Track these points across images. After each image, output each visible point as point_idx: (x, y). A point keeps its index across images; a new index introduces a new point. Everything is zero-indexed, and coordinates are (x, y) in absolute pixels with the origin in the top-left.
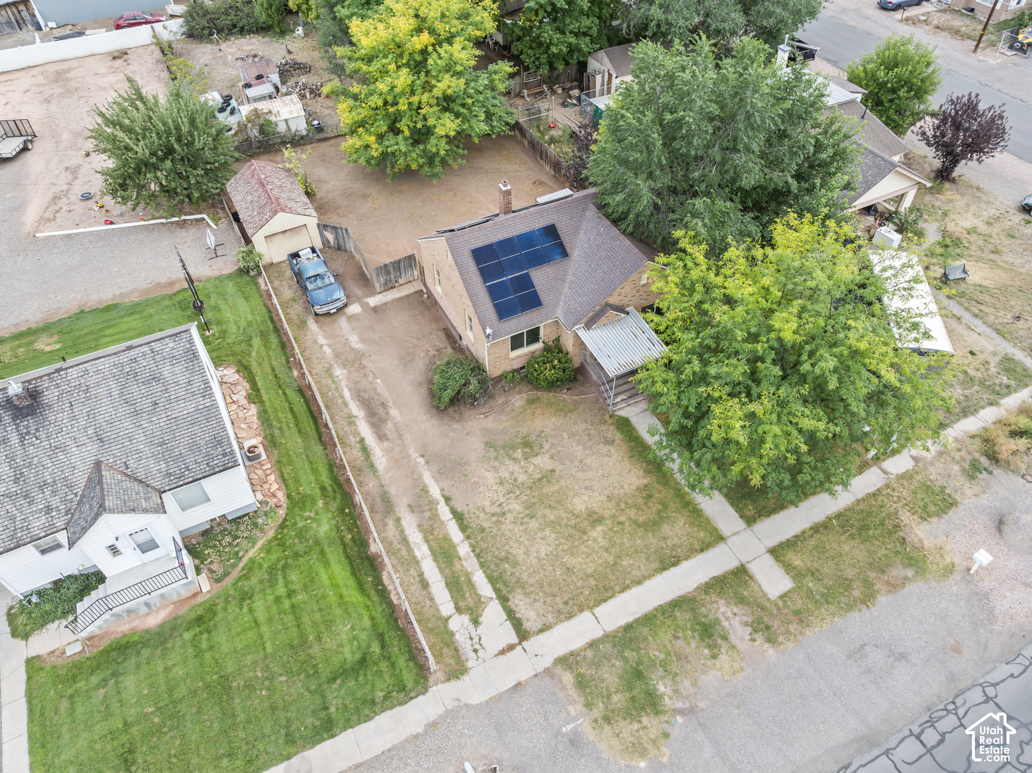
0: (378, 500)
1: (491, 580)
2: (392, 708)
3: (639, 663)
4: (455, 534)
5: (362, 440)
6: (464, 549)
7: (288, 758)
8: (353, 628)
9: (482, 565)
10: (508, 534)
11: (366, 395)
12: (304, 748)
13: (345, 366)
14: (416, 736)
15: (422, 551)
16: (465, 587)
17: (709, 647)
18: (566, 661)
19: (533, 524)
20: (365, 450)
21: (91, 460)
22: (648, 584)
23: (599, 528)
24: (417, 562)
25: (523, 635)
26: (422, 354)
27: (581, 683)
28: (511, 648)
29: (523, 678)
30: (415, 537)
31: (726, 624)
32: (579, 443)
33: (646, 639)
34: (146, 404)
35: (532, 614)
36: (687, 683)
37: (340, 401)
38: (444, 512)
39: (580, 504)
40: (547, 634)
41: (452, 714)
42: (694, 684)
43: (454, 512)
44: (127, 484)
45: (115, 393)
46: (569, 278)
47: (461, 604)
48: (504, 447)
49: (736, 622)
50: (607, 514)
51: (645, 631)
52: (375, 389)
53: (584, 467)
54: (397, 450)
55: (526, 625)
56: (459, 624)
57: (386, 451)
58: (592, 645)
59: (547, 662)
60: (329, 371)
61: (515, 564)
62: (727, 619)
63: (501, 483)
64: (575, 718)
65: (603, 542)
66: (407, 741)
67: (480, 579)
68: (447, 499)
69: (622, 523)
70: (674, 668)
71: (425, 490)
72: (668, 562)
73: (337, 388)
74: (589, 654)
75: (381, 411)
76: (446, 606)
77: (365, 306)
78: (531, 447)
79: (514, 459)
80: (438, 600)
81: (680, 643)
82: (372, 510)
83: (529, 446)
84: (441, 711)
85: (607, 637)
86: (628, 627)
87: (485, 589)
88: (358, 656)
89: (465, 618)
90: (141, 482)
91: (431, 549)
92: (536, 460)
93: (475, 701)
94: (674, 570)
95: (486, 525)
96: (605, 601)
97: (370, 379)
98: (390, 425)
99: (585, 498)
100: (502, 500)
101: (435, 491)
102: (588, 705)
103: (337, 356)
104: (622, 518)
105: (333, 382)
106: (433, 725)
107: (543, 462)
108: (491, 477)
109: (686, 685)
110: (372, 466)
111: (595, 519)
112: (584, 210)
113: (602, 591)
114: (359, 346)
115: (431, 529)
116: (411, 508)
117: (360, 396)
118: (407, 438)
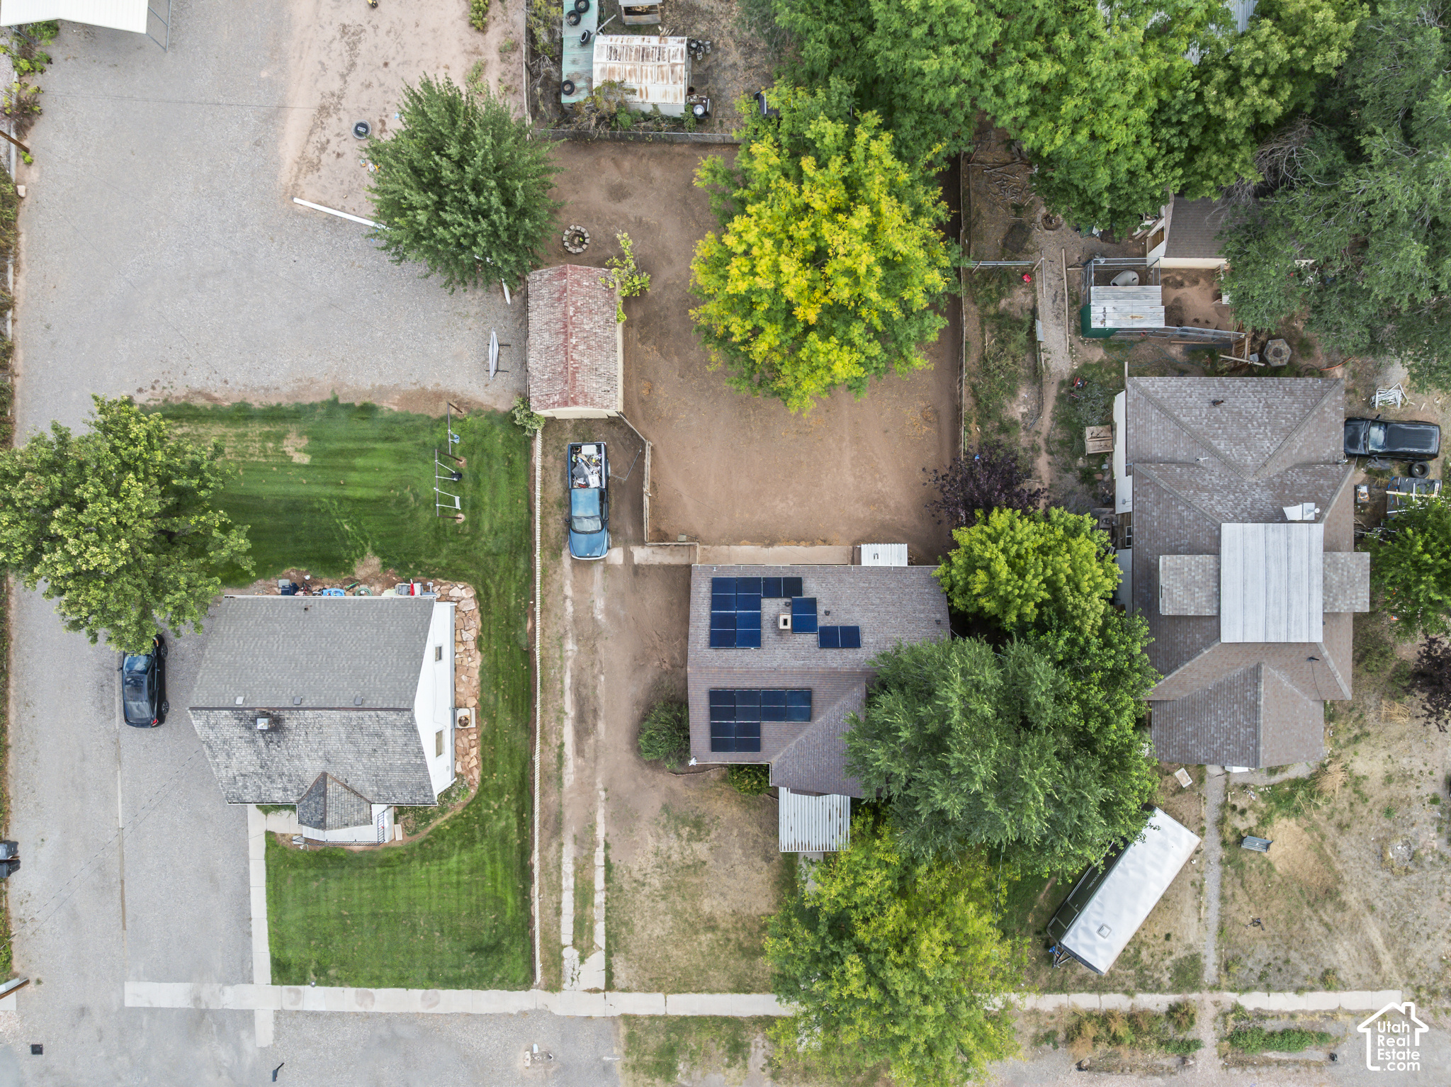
0: (553, 817)
1: (608, 934)
2: (502, 989)
3: (677, 1044)
4: (599, 883)
5: (562, 745)
6: (599, 898)
7: (427, 988)
8: (496, 920)
9: (607, 918)
10: (638, 903)
11: (584, 693)
12: (438, 987)
13: (578, 642)
14: (511, 1015)
15: (568, 883)
16: (586, 931)
17: (730, 1057)
18: (629, 1019)
19: (662, 906)
20: (560, 757)
21: (319, 770)
22: (718, 996)
23: (710, 935)
24: (561, 891)
25: (610, 986)
26: (657, 663)
27: (631, 1038)
28: (597, 991)
29: (595, 1015)
30: (568, 867)
31: (753, 1049)
32: (742, 847)
33: (690, 1032)
34: (368, 749)
35: (623, 975)
36: (699, 1073)
37: (559, 686)
38: (599, 857)
39: (707, 906)
40: (626, 995)
41: (540, 1013)
42: (704, 1076)
43: (607, 860)
44: (346, 796)
45: (344, 736)
46: (801, 737)
47: (578, 941)
48: (677, 818)
49: (761, 1052)
50: (723, 925)
51: (694, 1027)
52: (595, 688)
53: (731, 873)
54: (588, 772)
55: (615, 981)
56: (570, 955)
57: (579, 769)
58: (652, 1018)
59: (616, 1013)
60: (561, 638)
61: (631, 931)
62: (757, 1047)
63: (656, 854)
64: (615, 1056)
65: (705, 949)
66: (503, 1015)
67: (600, 929)
68: (607, 846)
69: (729, 940)
70: (698, 1059)
71: (593, 828)
72: (742, 986)
73: (561, 667)
74: (647, 1022)
75: (590, 720)
76: (567, 937)
77: (628, 556)
78: (699, 831)
79: (679, 835)
80: (563, 929)
81: (713, 1044)
82: (544, 824)
83: (699, 826)
84: (533, 1007)
85: (665, 1018)
86: (684, 1018)
87: (600, 939)
88: (492, 942)
89: (576, 953)
90: (356, 793)
91: (576, 885)
92: (697, 846)
93: (557, 1012)
94: (743, 996)
95: (626, 887)
96: (679, 992)
97: (596, 671)
98: (591, 741)
99: (715, 903)
100: (649, 870)
101: (600, 833)
102: (627, 1053)
103: (576, 621)
104: (733, 936)
105: (561, 657)
106: (525, 1013)
107: (701, 850)
108: (651, 843)
109: (697, 1074)
110: (560, 779)
111: (711, 925)
113: (683, 986)
114: (600, 617)
115: (583, 867)
116: (576, 839)
117: (578, 686)
118: (602, 761)
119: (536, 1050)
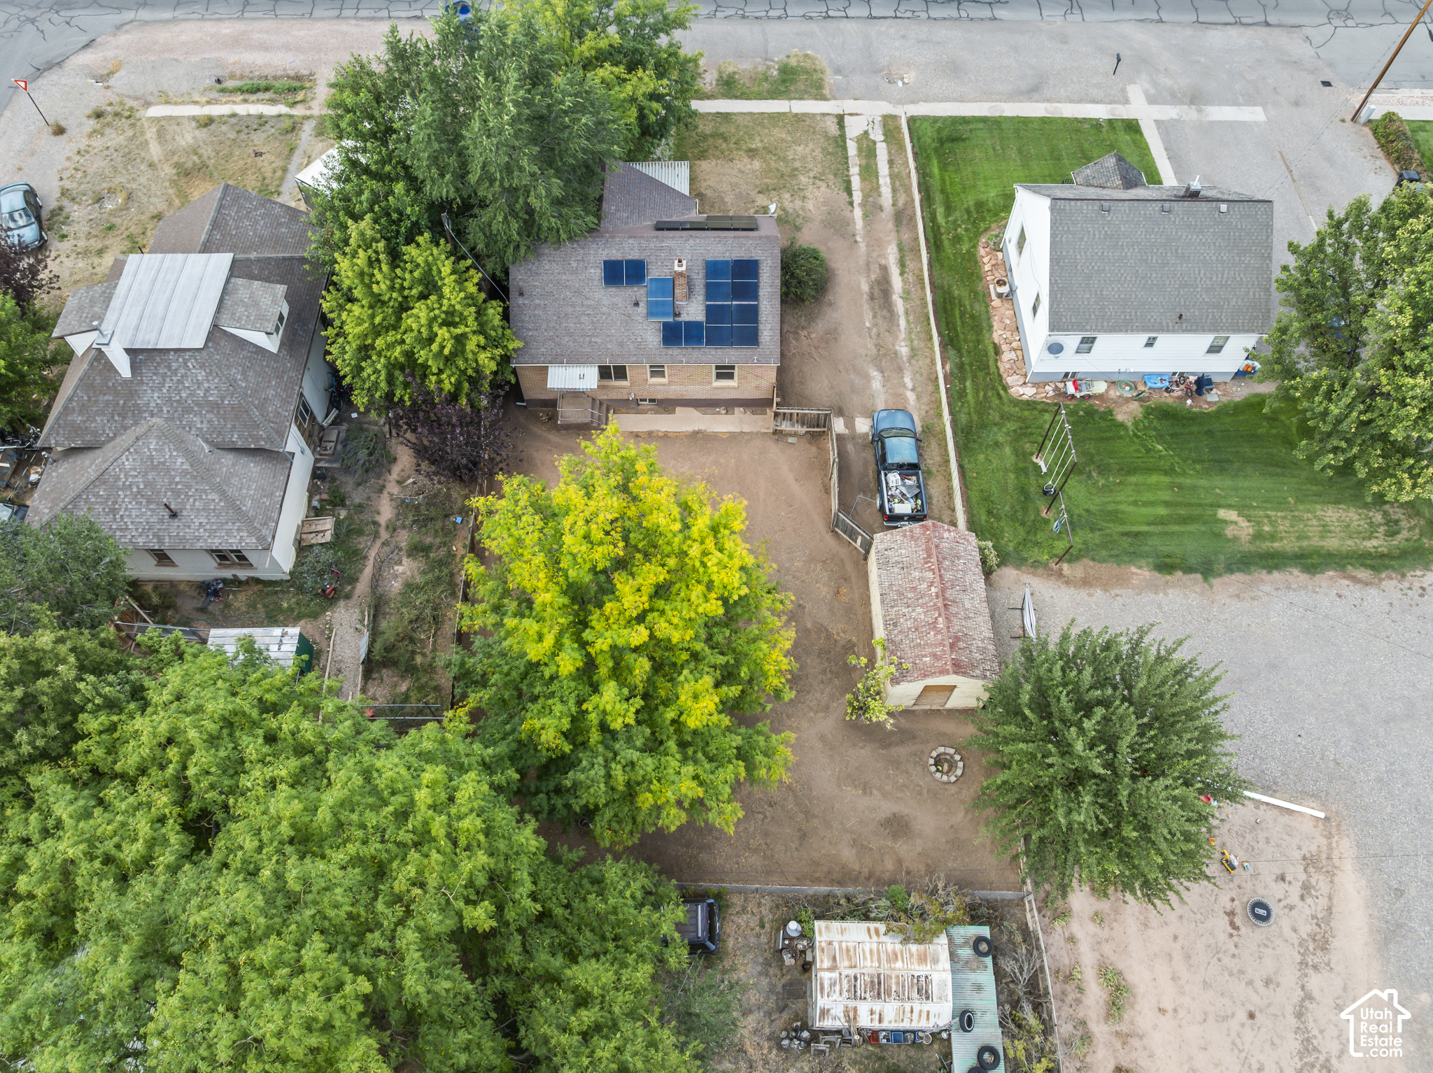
0: (905, 222)
1: (845, 148)
3: (779, 85)
4: (856, 182)
5: (902, 274)
6: (854, 170)
7: (1001, 117)
9: (847, 158)
10: (819, 166)
11: (885, 312)
12: (991, 117)
13: (896, 353)
14: (926, 101)
15: (884, 180)
16: (865, 150)
17: (734, 78)
18: (824, 98)
19: (797, 164)
20: (902, 264)
22: (745, 111)
23: (753, 146)
24: (890, 175)
25: (840, 117)
26: (813, 336)
27: (819, 88)
28: (851, 114)
29: (851, 101)
30: (886, 191)
31: (714, 82)
33: (768, 91)
35: (829, 123)
36: (760, 69)
37: (911, 318)
38: (857, 197)
39: (757, 164)
40: (825, 112)
41: (900, 102)
42: (755, 68)
43: (850, 194)
47: (871, 144)
49: (707, 81)
50: (741, 153)
51: (765, 94)
52: (874, 317)
53: (734, 186)
54: (875, 254)
55: (835, 120)
56: (877, 136)
57: (884, 256)
58: (801, 99)
59: (833, 102)
60: (914, 353)
61: (823, 149)
62: (711, 83)
63: (804, 197)
64: (832, 78)
65: (758, 139)
66: (931, 102)
68: (851, 204)
69: (736, 144)
70: (761, 77)
71: (865, 216)
72: (726, 117)
73: (910, 333)
74: (806, 96)
75: (876, 292)
76: (882, 147)
77: (850, 424)
80: (885, 152)
81: (748, 85)
82: (912, 218)
84: (906, 106)
85: (791, 99)
86: (773, 98)
87: (852, 149)
88: (948, 144)
89: (872, 137)
91: (877, 178)
93: (885, 103)
95: (831, 177)
96: (779, 113)
97: (875, 330)
98: (873, 277)
99: (749, 167)
100: (811, 187)
101: (858, 213)
102: (821, 79)
103: (900, 370)
104: (732, 146)
105: (912, 341)
106: (912, 102)
108: (810, 205)
110: (901, 249)
111: (752, 153)
113: (775, 118)
114: (875, 373)
115: (872, 190)
116: (881, 208)
117: (891, 316)
118: (862, 262)
119: (900, 84)
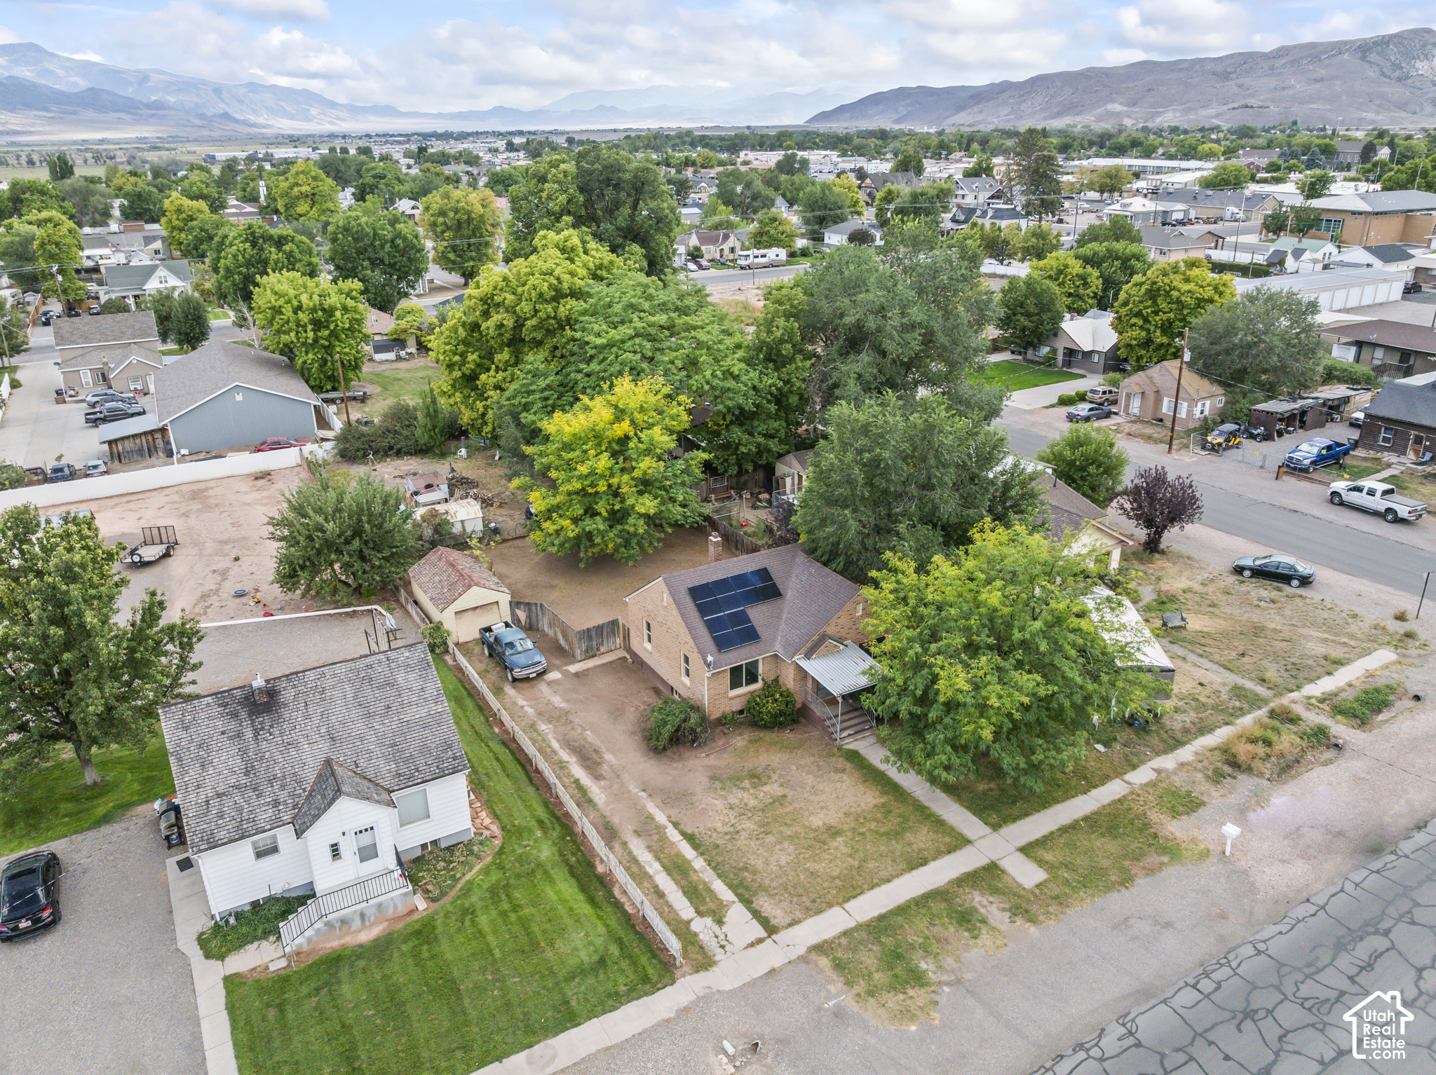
1: (731, 887)
2: (638, 998)
3: (898, 946)
4: (688, 852)
5: (577, 781)
6: (699, 863)
7: (530, 1046)
8: (587, 935)
9: (720, 876)
10: (744, 848)
11: (577, 744)
12: (546, 1037)
13: (550, 722)
14: (668, 1021)
15: (654, 868)
16: (704, 894)
17: (968, 930)
18: (820, 948)
19: (770, 839)
20: (581, 788)
21: (322, 757)
22: (896, 882)
23: (840, 839)
24: (650, 877)
25: (771, 929)
26: (632, 709)
27: (839, 966)
28: (760, 941)
29: (777, 964)
30: (645, 857)
31: (983, 911)
32: (809, 773)
33: (901, 927)
34: (380, 707)
35: (779, 913)
36: (950, 960)
37: (549, 750)
38: (673, 835)
39: (817, 821)
40: (796, 927)
41: (707, 999)
42: (958, 960)
43: (683, 834)
44: (357, 780)
46: (785, 615)
47: (702, 908)
48: (730, 779)
49: (993, 908)
50: (846, 827)
51: (900, 919)
52: (585, 739)
53: (816, 792)
54: (616, 787)
55: (774, 922)
56: (702, 927)
57: (604, 789)
58: (845, 933)
59: (801, 950)
60: (533, 726)
61: (755, 872)
62: (984, 907)
63: (731, 808)
64: (837, 995)
65: (845, 850)
66: (659, 1025)
67: (719, 887)
68: (676, 825)
69: (863, 834)
70: (935, 948)
71: (650, 818)
72: (913, 862)
73: (544, 739)
74: (844, 941)
75: (594, 756)
76: (685, 909)
77: (566, 674)
78: (759, 779)
79: (743, 789)
80: (677, 906)
81: (935, 930)
83: (757, 778)
84: (693, 997)
85: (860, 927)
86: (882, 918)
87: (725, 894)
88: (596, 958)
89: (708, 921)
90: (370, 780)
91: (663, 866)
92: (766, 788)
93: (728, 987)
94: (922, 869)
95: (720, 842)
96: (854, 897)
97: (579, 731)
98: (605, 767)
99: (821, 816)
100: (733, 821)
101: (661, 818)
102: (848, 983)
103: (540, 714)
104: (863, 830)
105: (539, 735)
106: (686, 1009)
107: (773, 789)
108: (719, 804)
109: (949, 961)
110: (591, 801)
111: (834, 832)
112: (794, 557)
113: (850, 889)
114: (563, 705)
115: (660, 849)
116: (637, 833)
117: (569, 745)
118: (626, 777)
119: (731, 1050)
